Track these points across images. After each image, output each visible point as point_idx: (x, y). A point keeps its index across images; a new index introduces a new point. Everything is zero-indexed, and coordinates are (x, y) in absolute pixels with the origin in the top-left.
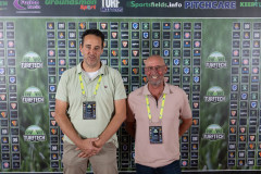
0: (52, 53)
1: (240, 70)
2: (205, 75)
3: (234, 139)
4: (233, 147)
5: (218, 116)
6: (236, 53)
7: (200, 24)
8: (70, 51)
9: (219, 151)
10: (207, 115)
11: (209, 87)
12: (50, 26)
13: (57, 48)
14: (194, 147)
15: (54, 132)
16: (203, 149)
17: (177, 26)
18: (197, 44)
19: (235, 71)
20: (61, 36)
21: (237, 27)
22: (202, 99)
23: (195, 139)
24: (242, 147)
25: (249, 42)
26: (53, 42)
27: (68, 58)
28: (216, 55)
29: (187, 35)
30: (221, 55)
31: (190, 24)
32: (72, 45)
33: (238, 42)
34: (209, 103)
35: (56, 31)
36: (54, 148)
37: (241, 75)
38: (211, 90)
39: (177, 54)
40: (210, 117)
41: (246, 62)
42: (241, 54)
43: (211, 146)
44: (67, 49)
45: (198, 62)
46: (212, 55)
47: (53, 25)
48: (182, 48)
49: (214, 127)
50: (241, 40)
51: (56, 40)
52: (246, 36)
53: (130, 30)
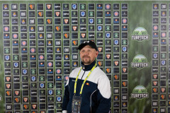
0: (6, 29)
1: (160, 42)
2: (132, 46)
3: (156, 97)
4: (155, 104)
5: (143, 79)
6: (156, 28)
7: (126, 5)
8: (22, 27)
9: (144, 108)
10: (134, 78)
11: (134, 55)
12: (6, 7)
13: (11, 25)
14: (124, 105)
15: (8, 93)
16: (132, 106)
17: (108, 7)
18: (125, 21)
19: (155, 42)
20: (14, 15)
21: (156, 7)
22: (130, 65)
23: (124, 98)
24: (163, 104)
25: (165, 19)
26: (8, 20)
27: (20, 32)
28: (140, 30)
29: (116, 14)
30: (143, 30)
31: (118, 5)
32: (23, 22)
33: (157, 19)
34: (135, 69)
35: (10, 11)
36: (9, 107)
37: (160, 45)
38: (136, 58)
39: (108, 29)
40: (136, 80)
41: (164, 35)
42: (160, 28)
43: (138, 104)
44: (19, 26)
45: (125, 36)
46: (137, 30)
47: (8, 6)
48: (113, 24)
49: (140, 88)
50: (160, 18)
51: (10, 18)
52: (164, 14)
53: (70, 10)
